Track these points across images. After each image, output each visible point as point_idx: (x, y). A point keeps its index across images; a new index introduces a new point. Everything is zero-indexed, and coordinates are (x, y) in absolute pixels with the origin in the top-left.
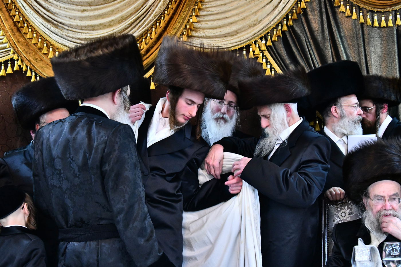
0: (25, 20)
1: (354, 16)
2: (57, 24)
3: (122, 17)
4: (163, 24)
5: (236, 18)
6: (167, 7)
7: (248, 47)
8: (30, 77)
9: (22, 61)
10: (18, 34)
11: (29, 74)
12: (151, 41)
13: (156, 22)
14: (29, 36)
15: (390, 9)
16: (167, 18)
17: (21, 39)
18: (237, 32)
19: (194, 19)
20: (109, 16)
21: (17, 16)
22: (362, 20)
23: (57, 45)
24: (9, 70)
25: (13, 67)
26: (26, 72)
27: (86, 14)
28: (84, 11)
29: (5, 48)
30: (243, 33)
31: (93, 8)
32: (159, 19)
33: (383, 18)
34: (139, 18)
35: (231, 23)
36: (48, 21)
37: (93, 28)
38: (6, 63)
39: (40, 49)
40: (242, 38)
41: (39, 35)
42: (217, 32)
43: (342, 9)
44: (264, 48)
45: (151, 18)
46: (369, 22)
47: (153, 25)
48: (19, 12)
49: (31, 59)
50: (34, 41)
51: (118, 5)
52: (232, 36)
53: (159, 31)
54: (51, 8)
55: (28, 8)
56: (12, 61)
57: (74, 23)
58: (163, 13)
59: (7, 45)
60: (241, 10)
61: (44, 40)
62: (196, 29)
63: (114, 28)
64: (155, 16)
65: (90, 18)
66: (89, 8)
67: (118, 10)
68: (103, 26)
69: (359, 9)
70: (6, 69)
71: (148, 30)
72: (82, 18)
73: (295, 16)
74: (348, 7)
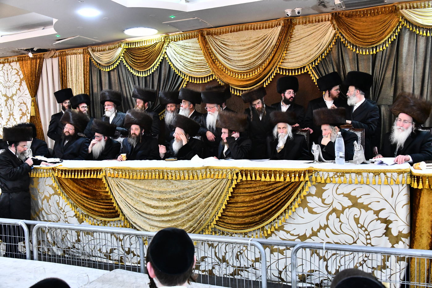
0: (217, 59)
1: (354, 50)
2: (229, 60)
3: (254, 55)
4: (271, 57)
5: (302, 54)
6: (273, 50)
7: (304, 67)
8: (219, 82)
9: (216, 75)
10: (214, 64)
11: (218, 81)
12: (266, 65)
13: (268, 57)
14: (218, 65)
15: (371, 47)
16: (273, 55)
17: (215, 67)
18: (302, 60)
19: (284, 55)
20: (249, 55)
21: (213, 57)
22: (357, 52)
23: (229, 68)
24: (211, 79)
25: (212, 78)
26: (217, 80)
27: (240, 55)
28: (239, 53)
29: (209, 70)
30: (305, 60)
31: (242, 52)
32: (269, 56)
33: (367, 51)
34: (261, 55)
35: (300, 56)
36: (225, 59)
37: (243, 61)
38: (210, 76)
39: (223, 70)
40: (304, 62)
41: (222, 65)
42: (294, 60)
43: (349, 47)
44: (311, 68)
45: (266, 55)
46: (361, 53)
47: (267, 58)
48: (214, 55)
49: (219, 74)
50: (220, 67)
51: (253, 51)
52: (300, 61)
53: (269, 60)
54: (226, 53)
55: (217, 54)
56: (212, 75)
57: (235, 59)
58: (271, 53)
59: (210, 69)
60: (304, 50)
61: (224, 66)
62: (285, 59)
63: (251, 60)
64: (267, 55)
65: (242, 56)
66: (241, 52)
67: (252, 53)
68: (247, 60)
69: (356, 47)
70: (210, 79)
71: (265, 60)
72: (238, 57)
73: (328, 51)
74: (351, 46)
